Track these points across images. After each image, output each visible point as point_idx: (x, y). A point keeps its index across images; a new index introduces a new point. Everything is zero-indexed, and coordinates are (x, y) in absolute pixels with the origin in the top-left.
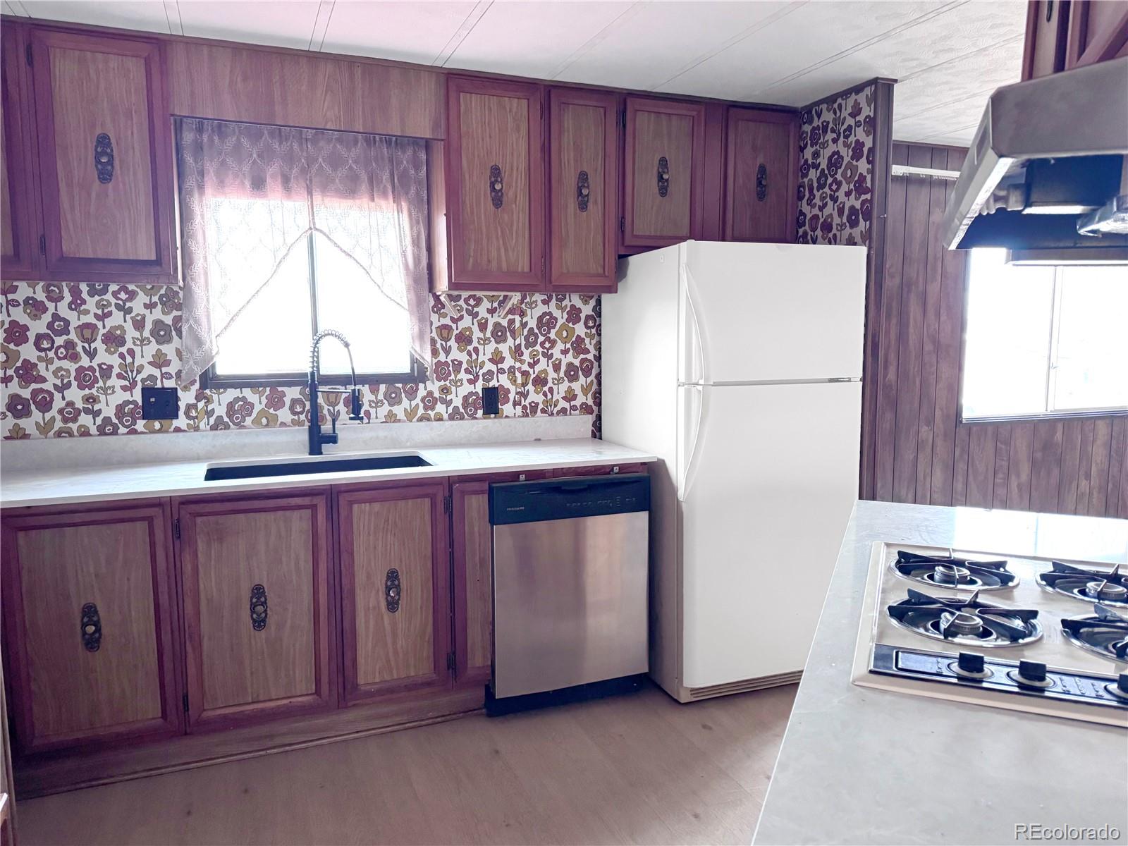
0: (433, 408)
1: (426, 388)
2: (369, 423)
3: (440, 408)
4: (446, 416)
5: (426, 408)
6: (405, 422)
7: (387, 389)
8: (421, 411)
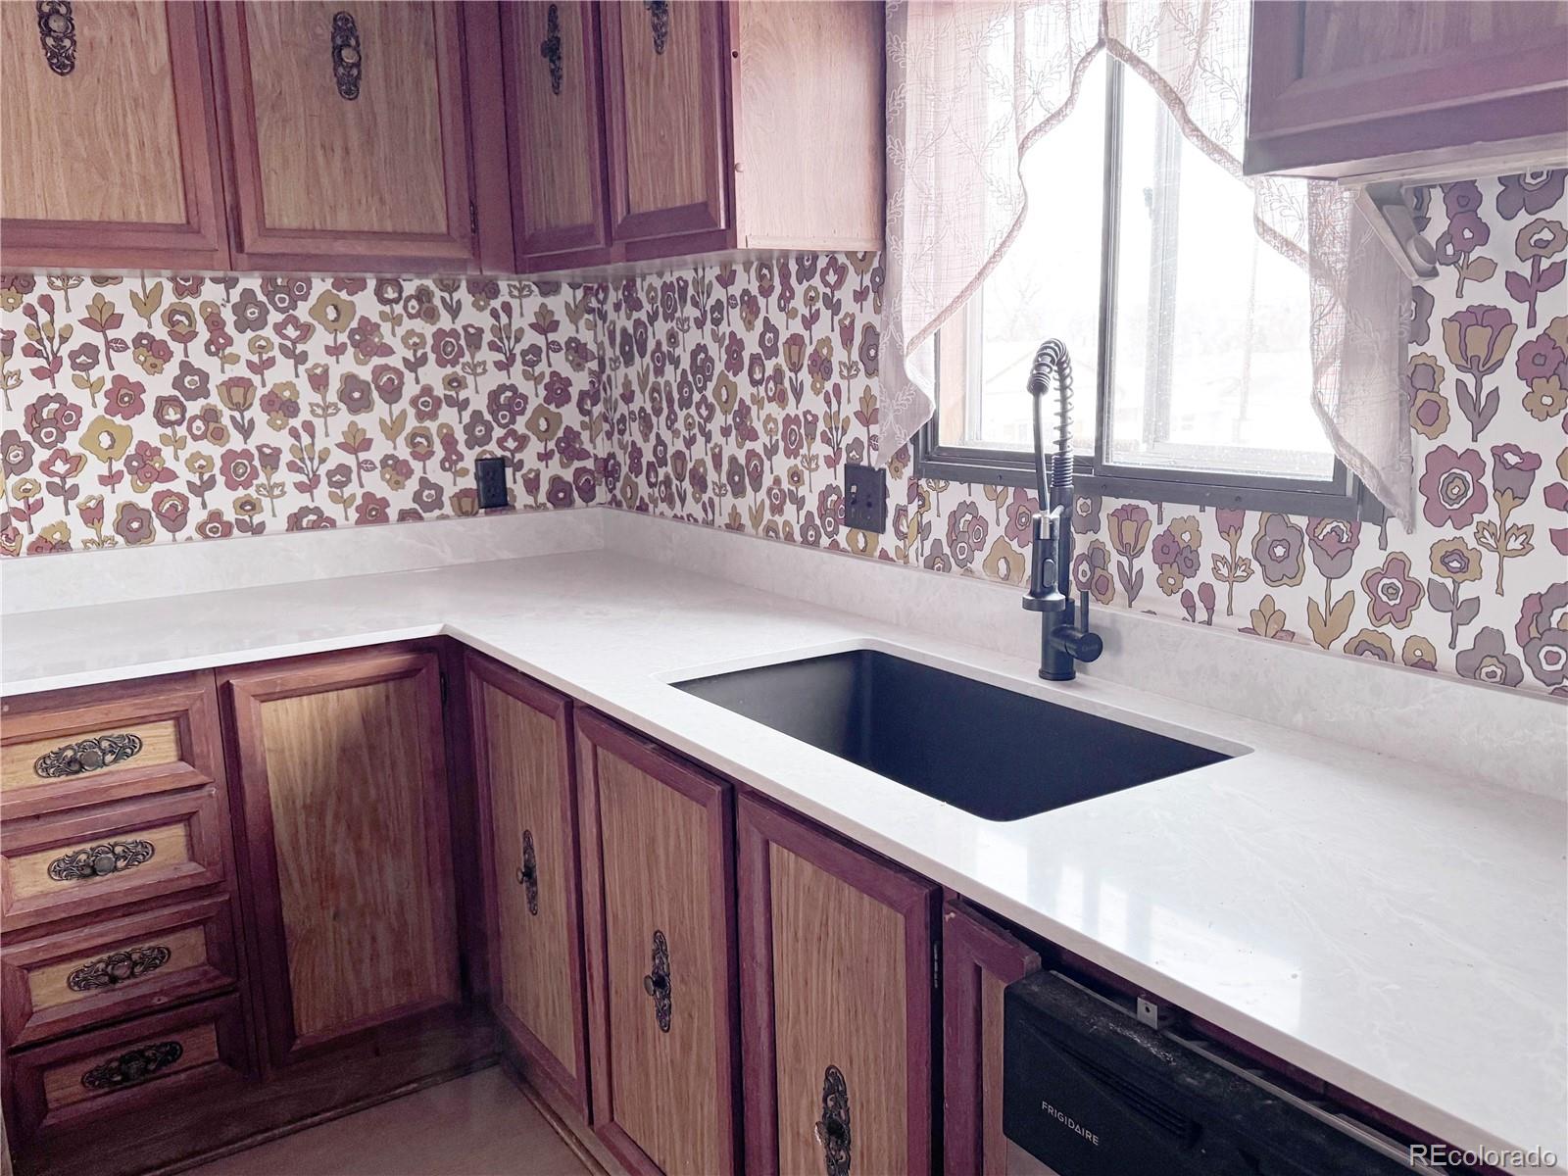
0: (1401, 619)
1: (1383, 542)
2: (1209, 623)
3: (1429, 623)
4: (1446, 658)
5: (1377, 613)
6: (1305, 644)
7: (1264, 526)
8: (1360, 620)
